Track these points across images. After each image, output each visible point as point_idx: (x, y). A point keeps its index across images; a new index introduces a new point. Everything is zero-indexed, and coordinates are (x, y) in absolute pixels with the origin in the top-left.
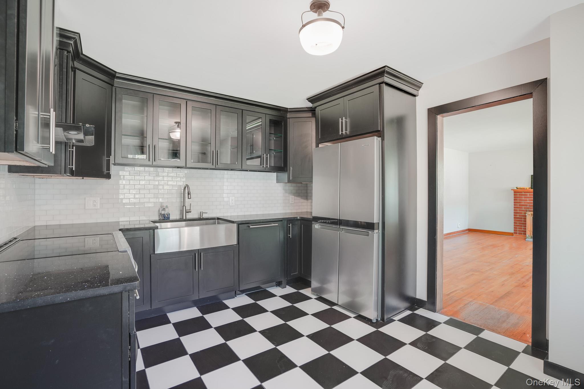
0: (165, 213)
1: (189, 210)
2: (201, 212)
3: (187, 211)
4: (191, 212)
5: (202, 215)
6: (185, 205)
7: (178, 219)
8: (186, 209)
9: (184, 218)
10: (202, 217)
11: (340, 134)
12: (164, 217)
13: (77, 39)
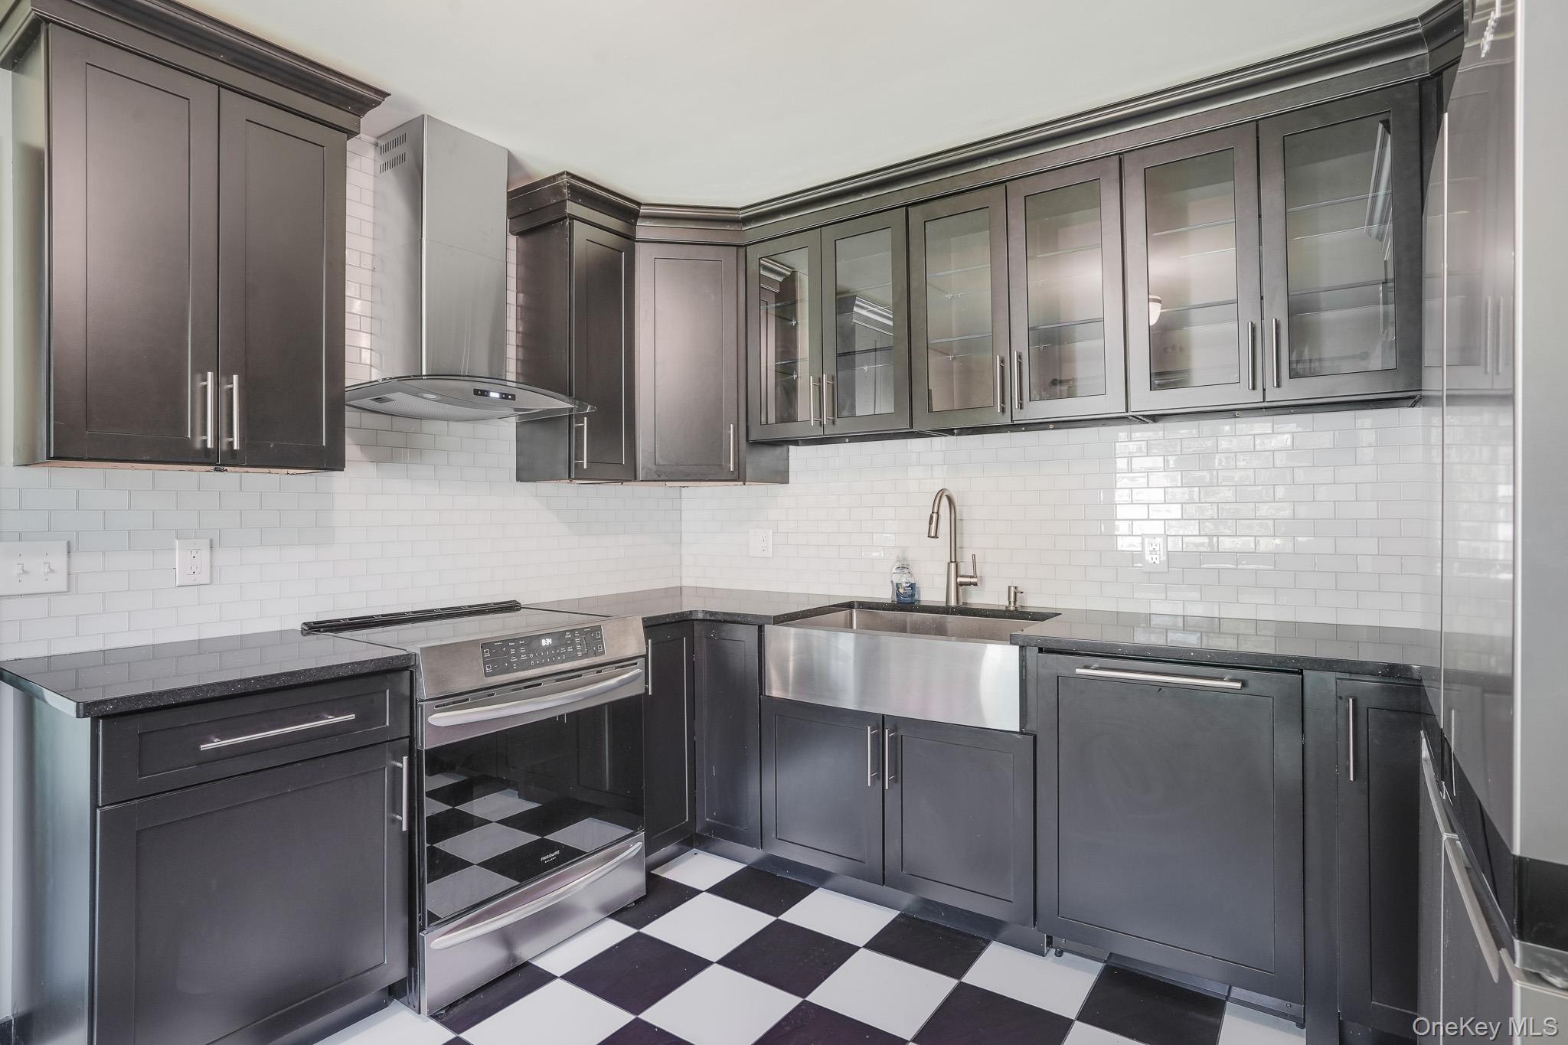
0: (903, 582)
1: (971, 577)
2: (1009, 587)
3: (961, 580)
4: (975, 584)
5: (1013, 600)
7: (942, 605)
8: (961, 573)
9: (954, 603)
10: (1012, 604)
12: (898, 595)
13: (570, 183)
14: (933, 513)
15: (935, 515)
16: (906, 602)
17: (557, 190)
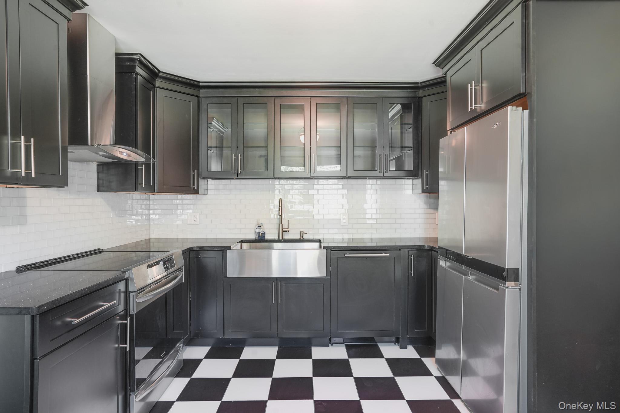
0: (260, 232)
1: (287, 229)
2: (301, 232)
3: (283, 230)
4: (289, 231)
5: (302, 236)
6: (282, 223)
7: (276, 239)
8: (284, 228)
9: (281, 238)
10: (302, 238)
11: (469, 111)
12: (259, 236)
13: (140, 59)
14: (280, 207)
15: (281, 208)
16: (261, 239)
17: (134, 60)
